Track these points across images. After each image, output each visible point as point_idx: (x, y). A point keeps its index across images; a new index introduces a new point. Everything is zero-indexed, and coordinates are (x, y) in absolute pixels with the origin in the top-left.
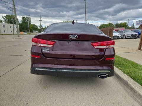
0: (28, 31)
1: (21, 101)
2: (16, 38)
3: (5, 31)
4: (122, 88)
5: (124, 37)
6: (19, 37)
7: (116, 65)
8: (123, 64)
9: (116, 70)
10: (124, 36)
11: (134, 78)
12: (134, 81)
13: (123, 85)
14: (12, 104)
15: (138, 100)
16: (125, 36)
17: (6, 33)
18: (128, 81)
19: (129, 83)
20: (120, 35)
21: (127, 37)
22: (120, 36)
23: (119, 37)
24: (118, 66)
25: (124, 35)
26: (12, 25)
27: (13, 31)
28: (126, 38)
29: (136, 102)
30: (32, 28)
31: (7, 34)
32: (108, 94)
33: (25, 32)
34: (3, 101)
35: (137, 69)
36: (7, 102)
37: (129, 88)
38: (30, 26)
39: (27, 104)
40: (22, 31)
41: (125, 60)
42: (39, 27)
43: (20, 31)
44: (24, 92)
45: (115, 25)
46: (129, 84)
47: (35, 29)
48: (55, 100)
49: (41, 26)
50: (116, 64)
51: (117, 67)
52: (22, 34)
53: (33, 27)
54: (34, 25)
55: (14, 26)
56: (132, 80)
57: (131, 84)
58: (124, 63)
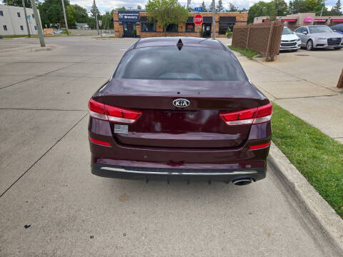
0: (63, 25)
1: (78, 231)
2: (37, 51)
3: (5, 28)
4: (282, 198)
5: (309, 46)
6: (43, 45)
7: (276, 139)
8: (291, 137)
9: (275, 152)
10: (310, 43)
11: (309, 176)
12: (308, 183)
13: (285, 191)
14: (62, 238)
15: (309, 226)
16: (312, 43)
17: (10, 32)
18: (296, 184)
19: (297, 188)
20: (299, 40)
21: (318, 45)
22: (299, 43)
23: (296, 45)
24: (279, 140)
25: (310, 40)
26: (20, 9)
27: (25, 28)
28: (313, 49)
29: (304, 232)
30: (72, 17)
31: (13, 34)
32: (250, 214)
33: (57, 28)
34: (44, 231)
35: (322, 151)
36: (53, 234)
37: (296, 199)
38: (66, 12)
39: (91, 237)
40: (48, 27)
41: (299, 123)
42: (90, 15)
43: (44, 27)
44: (82, 209)
45: (291, 4)
46: (297, 191)
47: (81, 19)
48: (144, 228)
49: (95, 10)
50: (277, 137)
51: (278, 145)
52: (50, 36)
53: (75, 15)
54: (77, 8)
55: (28, 15)
56: (305, 180)
57: (301, 191)
58: (296, 134)
